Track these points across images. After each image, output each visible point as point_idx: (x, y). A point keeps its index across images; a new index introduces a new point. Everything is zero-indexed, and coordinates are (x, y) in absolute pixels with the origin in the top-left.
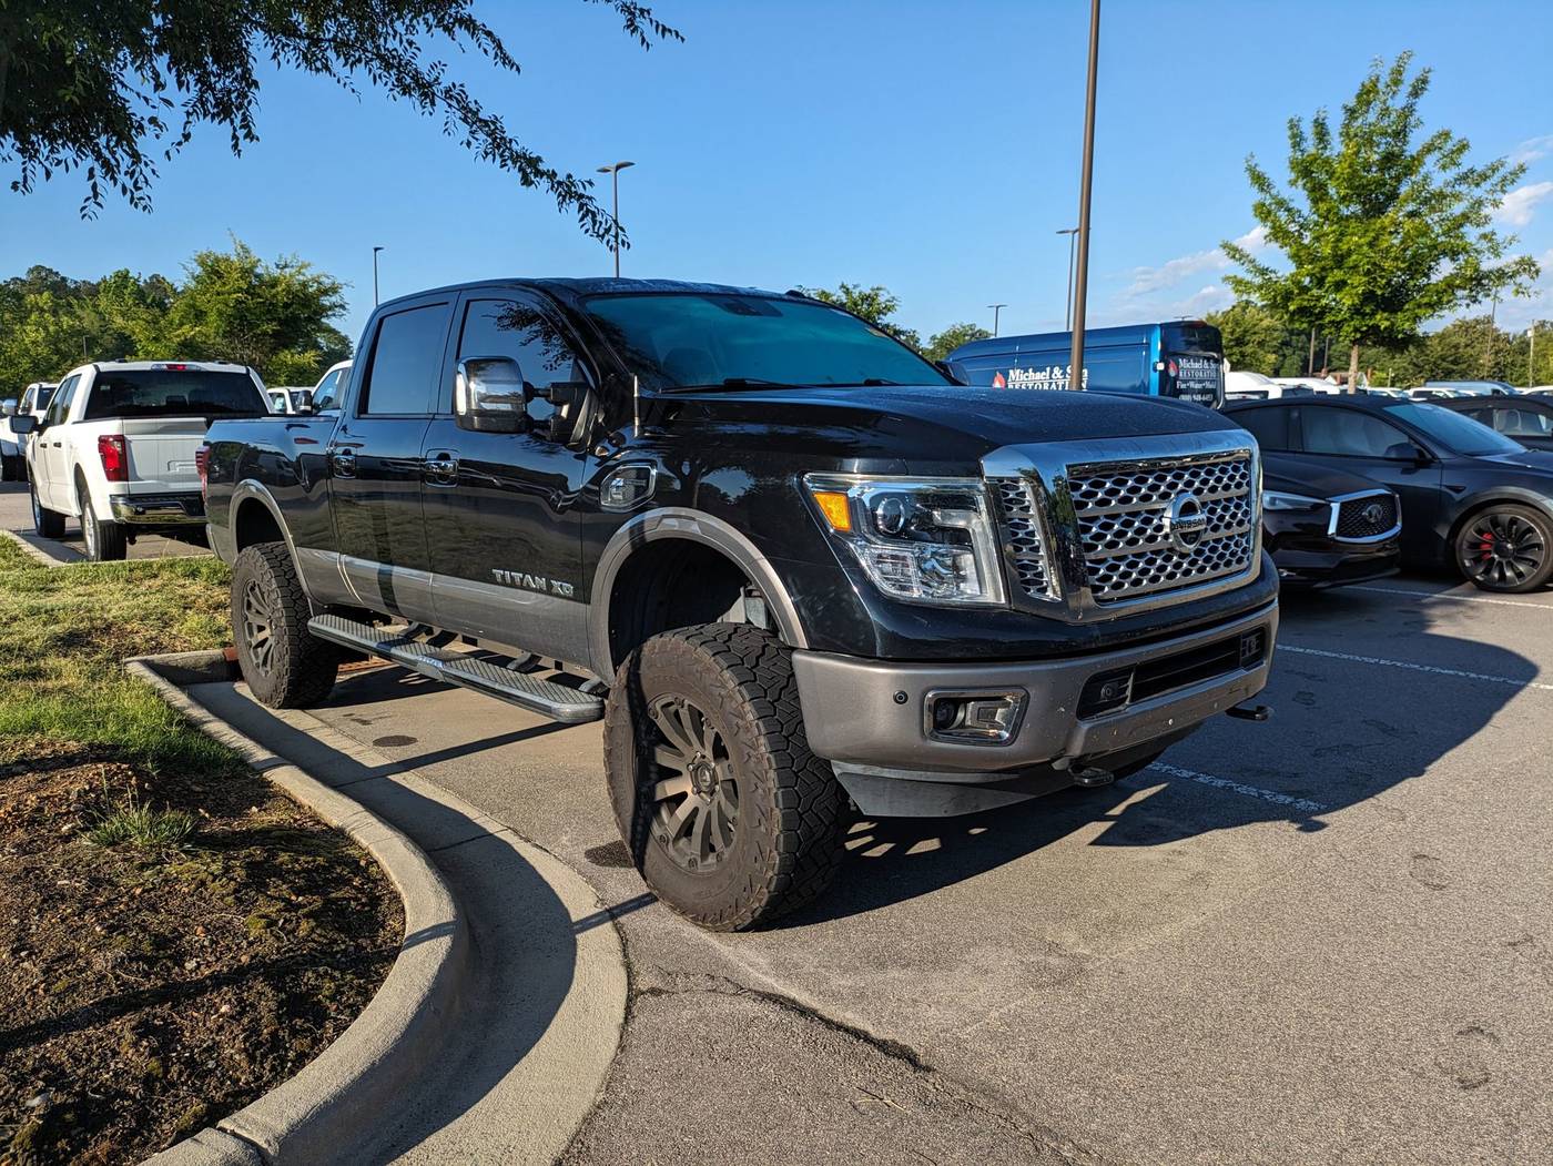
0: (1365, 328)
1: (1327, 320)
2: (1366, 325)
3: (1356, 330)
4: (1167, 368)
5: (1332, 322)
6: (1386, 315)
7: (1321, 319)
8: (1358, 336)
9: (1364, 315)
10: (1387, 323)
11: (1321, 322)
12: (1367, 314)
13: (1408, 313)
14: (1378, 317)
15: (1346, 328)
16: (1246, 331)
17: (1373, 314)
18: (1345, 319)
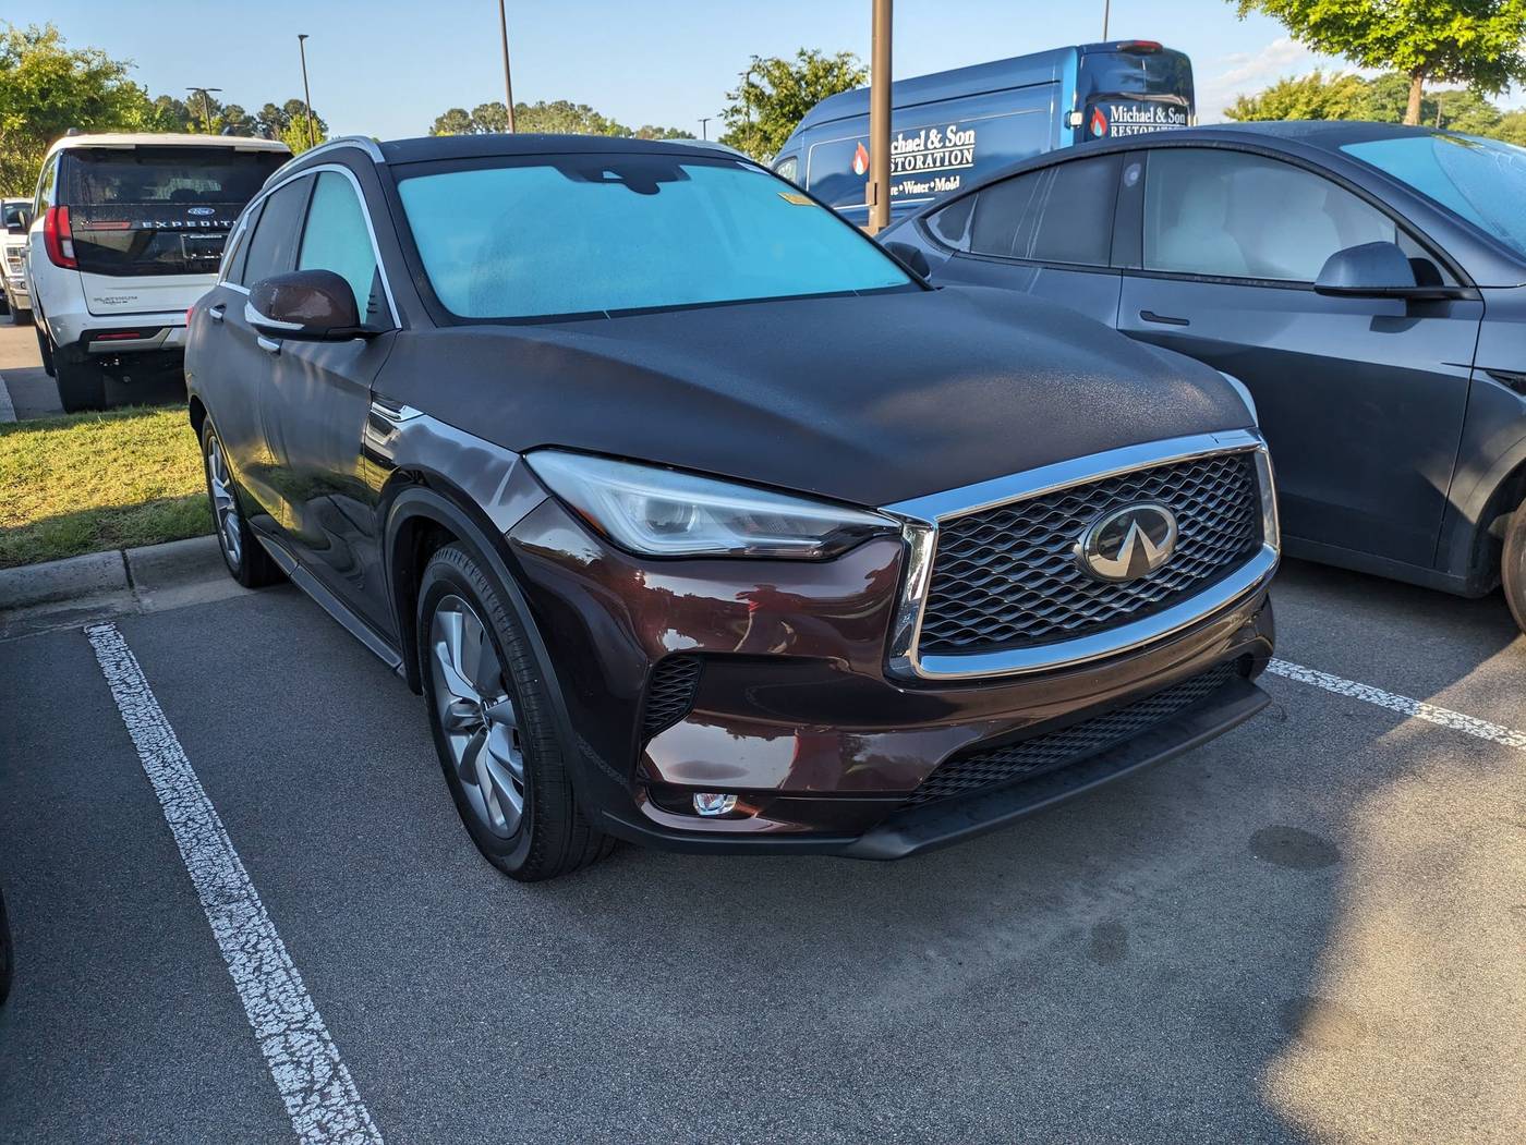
0: (1432, 47)
1: (1370, 38)
2: (1436, 41)
3: (1418, 51)
4: (1088, 121)
5: (1380, 40)
6: (1468, 21)
7: (1362, 36)
8: (1422, 60)
9: (1430, 23)
10: (1470, 35)
11: (1363, 41)
12: (1437, 20)
13: (1507, 20)
14: (1455, 25)
15: (1404, 49)
16: (1325, 101)
17: (1446, 20)
18: (1401, 33)
